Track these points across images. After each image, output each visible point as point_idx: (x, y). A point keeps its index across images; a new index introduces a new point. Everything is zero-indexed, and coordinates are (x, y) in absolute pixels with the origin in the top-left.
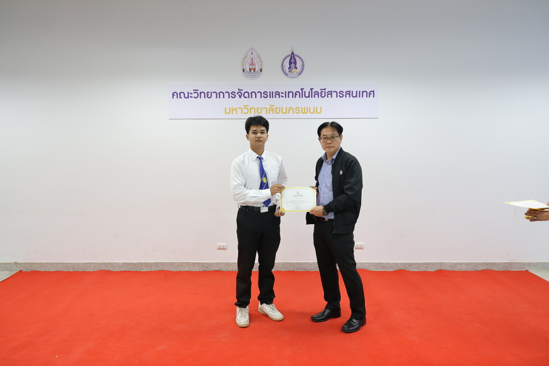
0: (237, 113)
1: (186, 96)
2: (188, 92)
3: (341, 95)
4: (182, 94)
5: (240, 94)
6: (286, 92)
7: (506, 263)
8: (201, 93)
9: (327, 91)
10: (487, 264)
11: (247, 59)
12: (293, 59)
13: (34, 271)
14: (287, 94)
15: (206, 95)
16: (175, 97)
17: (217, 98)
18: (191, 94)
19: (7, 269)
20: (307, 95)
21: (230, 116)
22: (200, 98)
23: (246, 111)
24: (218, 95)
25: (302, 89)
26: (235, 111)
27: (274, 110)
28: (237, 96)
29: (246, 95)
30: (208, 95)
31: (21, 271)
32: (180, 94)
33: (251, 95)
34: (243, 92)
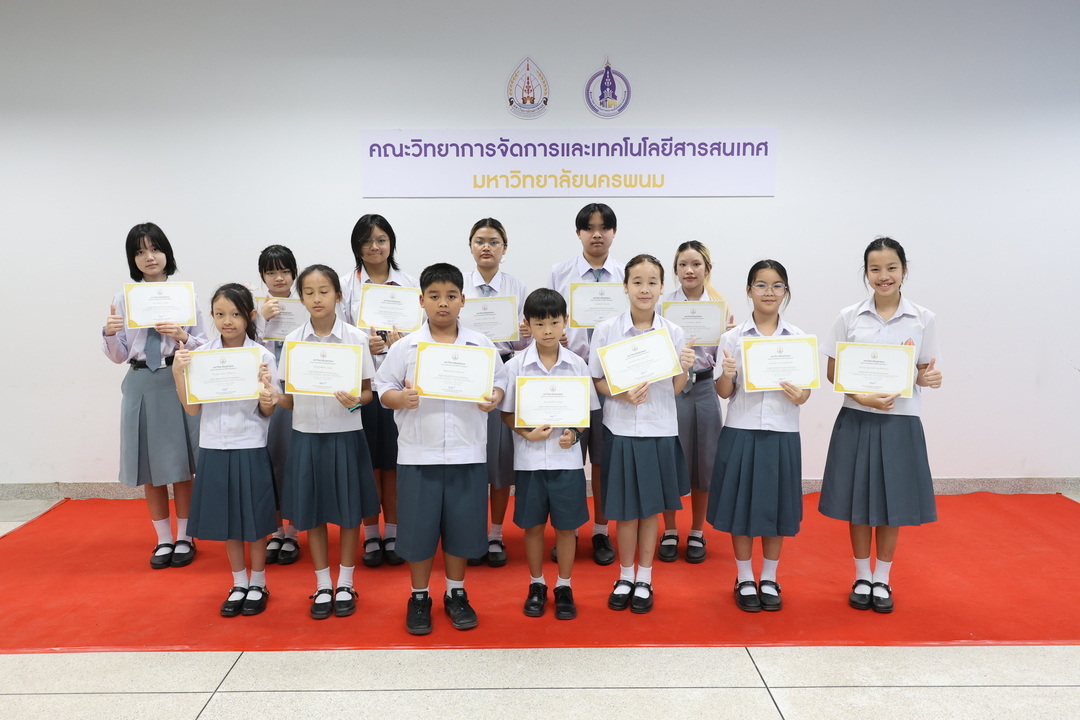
0: (497, 186)
1: (398, 152)
2: (401, 145)
3: (703, 152)
4: (389, 149)
5: (503, 148)
6: (594, 145)
7: (1019, 479)
8: (426, 146)
9: (674, 143)
10: (982, 481)
11: (517, 79)
12: (608, 80)
13: (94, 499)
14: (597, 149)
15: (437, 150)
16: (376, 153)
17: (458, 155)
18: (407, 147)
19: (39, 496)
20: (635, 151)
21: (484, 192)
22: (426, 155)
23: (514, 181)
24: (461, 149)
25: (625, 139)
26: (494, 181)
27: (572, 181)
28: (498, 152)
29: (516, 150)
30: (441, 150)
31: (67, 499)
32: (385, 147)
33: (525, 149)
34: (509, 145)
